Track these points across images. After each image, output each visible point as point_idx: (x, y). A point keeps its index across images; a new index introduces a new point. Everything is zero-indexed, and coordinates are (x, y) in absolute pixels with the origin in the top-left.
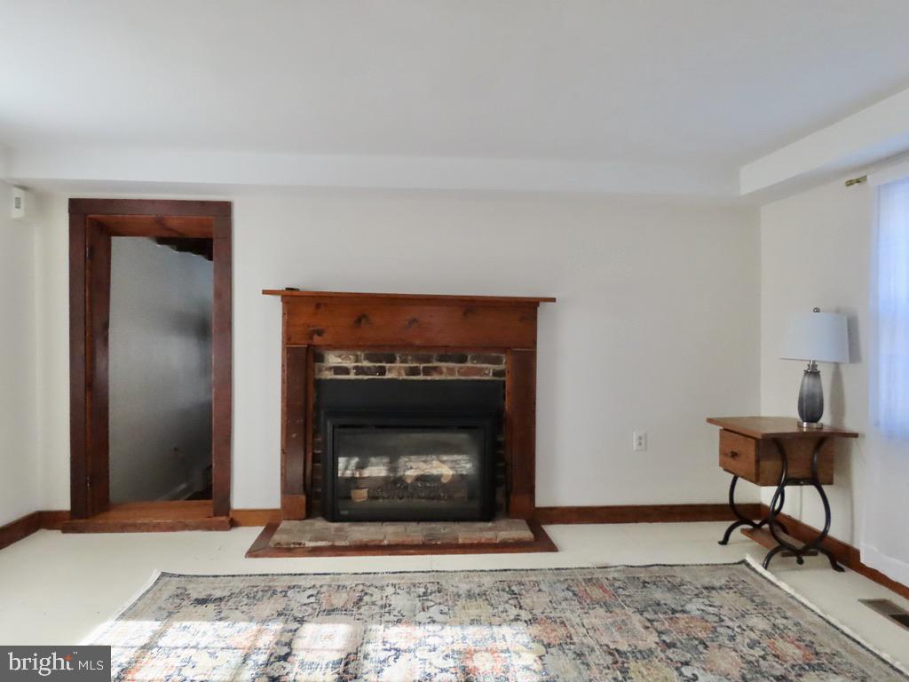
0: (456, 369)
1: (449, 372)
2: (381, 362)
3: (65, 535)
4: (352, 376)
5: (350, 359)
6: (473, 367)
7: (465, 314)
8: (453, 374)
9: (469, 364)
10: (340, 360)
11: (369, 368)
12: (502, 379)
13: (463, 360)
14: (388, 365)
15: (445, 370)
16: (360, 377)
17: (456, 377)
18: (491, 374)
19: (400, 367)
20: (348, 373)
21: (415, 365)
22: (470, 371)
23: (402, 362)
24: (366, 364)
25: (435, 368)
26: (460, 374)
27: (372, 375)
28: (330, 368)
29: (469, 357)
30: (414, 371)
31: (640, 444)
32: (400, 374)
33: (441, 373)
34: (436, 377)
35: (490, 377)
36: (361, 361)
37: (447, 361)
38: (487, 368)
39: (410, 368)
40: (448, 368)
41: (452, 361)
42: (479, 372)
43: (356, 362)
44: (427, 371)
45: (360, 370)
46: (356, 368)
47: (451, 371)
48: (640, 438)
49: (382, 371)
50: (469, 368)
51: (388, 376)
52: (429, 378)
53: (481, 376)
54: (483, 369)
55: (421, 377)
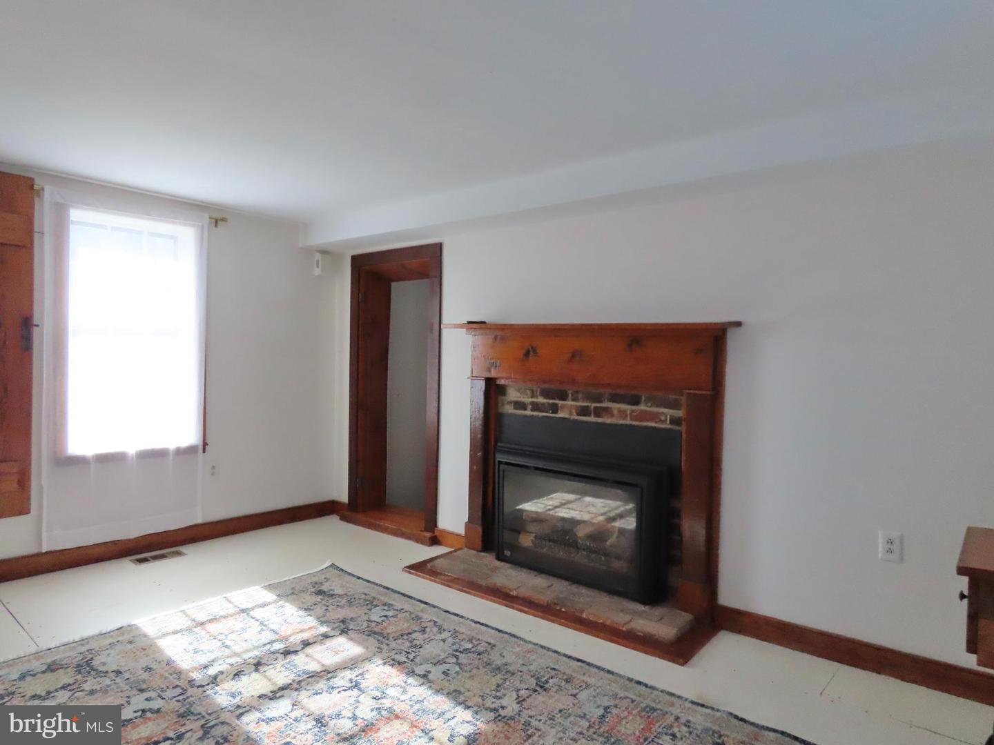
0: (628, 412)
1: (620, 414)
2: (554, 399)
3: (342, 522)
4: (528, 413)
5: (527, 395)
6: (646, 411)
7: (630, 345)
8: (625, 418)
9: (642, 407)
10: (518, 395)
11: (543, 404)
12: (680, 428)
13: (635, 401)
14: (560, 403)
15: (616, 412)
16: (535, 413)
17: (628, 422)
18: (668, 422)
19: (571, 405)
20: (525, 409)
21: (585, 404)
22: (643, 416)
23: (573, 400)
24: (541, 400)
25: (606, 409)
26: (632, 419)
27: (547, 412)
28: (510, 403)
29: (643, 398)
30: (584, 411)
31: (890, 551)
32: (571, 413)
33: (612, 415)
34: (608, 420)
35: (667, 426)
36: (537, 397)
37: (619, 402)
38: (663, 413)
39: (581, 406)
40: (620, 411)
41: (624, 403)
42: (654, 417)
43: (532, 397)
44: (598, 412)
45: (536, 407)
46: (532, 403)
47: (623, 414)
48: (890, 541)
49: (555, 409)
50: (642, 411)
51: (560, 415)
52: (600, 420)
53: (656, 422)
54: (657, 414)
55: (592, 419)
